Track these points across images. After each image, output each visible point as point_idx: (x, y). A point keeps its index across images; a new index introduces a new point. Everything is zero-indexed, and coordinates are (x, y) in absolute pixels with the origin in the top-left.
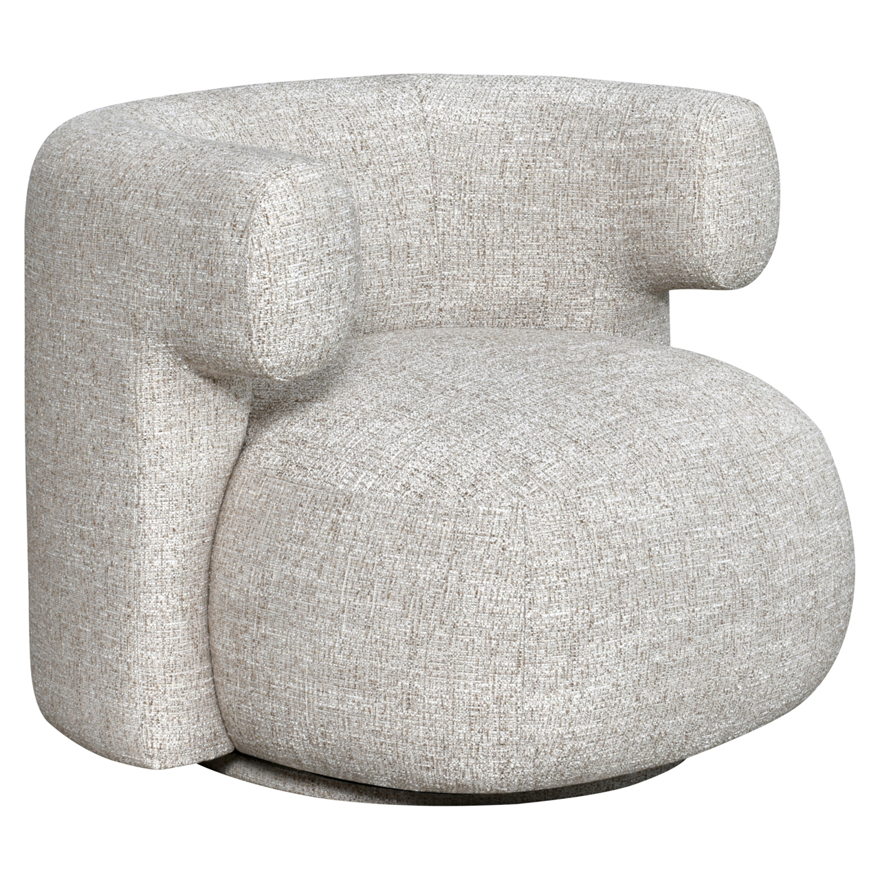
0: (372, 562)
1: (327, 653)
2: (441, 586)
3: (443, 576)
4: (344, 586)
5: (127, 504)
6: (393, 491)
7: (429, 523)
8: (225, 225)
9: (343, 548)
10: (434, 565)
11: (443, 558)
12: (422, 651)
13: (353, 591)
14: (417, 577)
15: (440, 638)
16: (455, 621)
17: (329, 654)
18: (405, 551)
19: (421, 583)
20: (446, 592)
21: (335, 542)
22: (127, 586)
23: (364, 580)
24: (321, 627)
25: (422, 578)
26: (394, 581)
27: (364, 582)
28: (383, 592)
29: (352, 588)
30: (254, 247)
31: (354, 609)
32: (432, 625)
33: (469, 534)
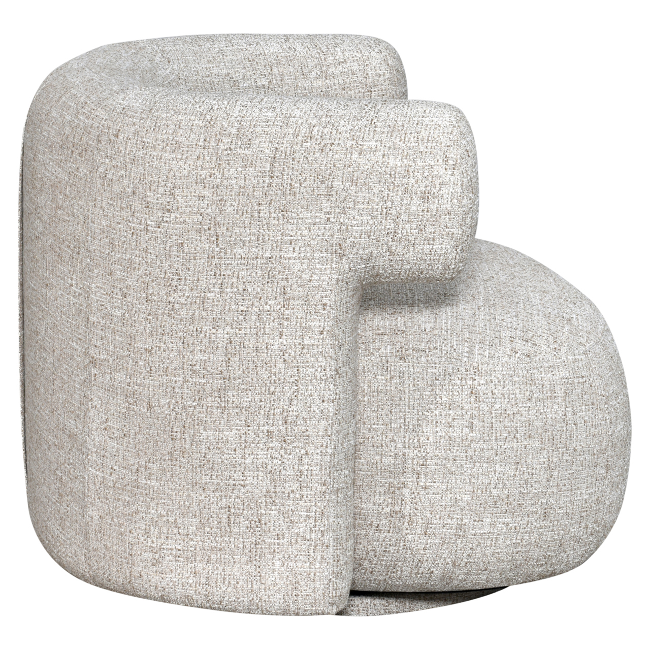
0: (512, 412)
1: (484, 490)
2: (564, 421)
3: (564, 413)
4: (494, 435)
5: (323, 401)
6: (507, 356)
7: (543, 375)
8: (438, 162)
9: (486, 406)
10: (556, 407)
11: (560, 400)
12: (555, 473)
13: (502, 437)
14: (546, 417)
15: (567, 461)
16: (575, 446)
17: (486, 491)
18: (534, 400)
19: (550, 422)
20: (567, 425)
21: (478, 402)
22: (323, 468)
23: (509, 427)
24: (479, 470)
25: (549, 418)
26: (531, 424)
27: (509, 429)
28: (525, 434)
29: (501, 436)
30: (464, 176)
31: (504, 451)
32: (561, 452)
33: (570, 378)
